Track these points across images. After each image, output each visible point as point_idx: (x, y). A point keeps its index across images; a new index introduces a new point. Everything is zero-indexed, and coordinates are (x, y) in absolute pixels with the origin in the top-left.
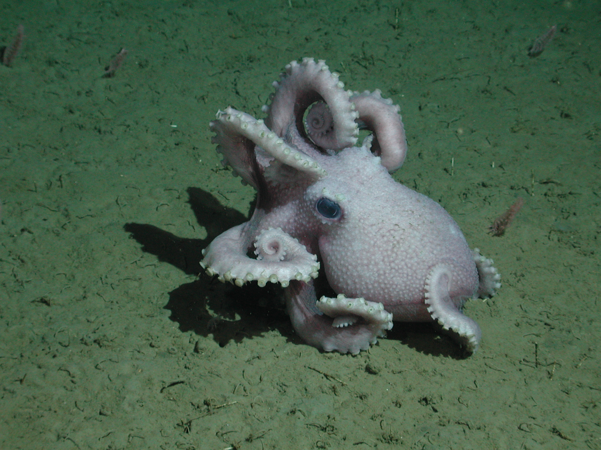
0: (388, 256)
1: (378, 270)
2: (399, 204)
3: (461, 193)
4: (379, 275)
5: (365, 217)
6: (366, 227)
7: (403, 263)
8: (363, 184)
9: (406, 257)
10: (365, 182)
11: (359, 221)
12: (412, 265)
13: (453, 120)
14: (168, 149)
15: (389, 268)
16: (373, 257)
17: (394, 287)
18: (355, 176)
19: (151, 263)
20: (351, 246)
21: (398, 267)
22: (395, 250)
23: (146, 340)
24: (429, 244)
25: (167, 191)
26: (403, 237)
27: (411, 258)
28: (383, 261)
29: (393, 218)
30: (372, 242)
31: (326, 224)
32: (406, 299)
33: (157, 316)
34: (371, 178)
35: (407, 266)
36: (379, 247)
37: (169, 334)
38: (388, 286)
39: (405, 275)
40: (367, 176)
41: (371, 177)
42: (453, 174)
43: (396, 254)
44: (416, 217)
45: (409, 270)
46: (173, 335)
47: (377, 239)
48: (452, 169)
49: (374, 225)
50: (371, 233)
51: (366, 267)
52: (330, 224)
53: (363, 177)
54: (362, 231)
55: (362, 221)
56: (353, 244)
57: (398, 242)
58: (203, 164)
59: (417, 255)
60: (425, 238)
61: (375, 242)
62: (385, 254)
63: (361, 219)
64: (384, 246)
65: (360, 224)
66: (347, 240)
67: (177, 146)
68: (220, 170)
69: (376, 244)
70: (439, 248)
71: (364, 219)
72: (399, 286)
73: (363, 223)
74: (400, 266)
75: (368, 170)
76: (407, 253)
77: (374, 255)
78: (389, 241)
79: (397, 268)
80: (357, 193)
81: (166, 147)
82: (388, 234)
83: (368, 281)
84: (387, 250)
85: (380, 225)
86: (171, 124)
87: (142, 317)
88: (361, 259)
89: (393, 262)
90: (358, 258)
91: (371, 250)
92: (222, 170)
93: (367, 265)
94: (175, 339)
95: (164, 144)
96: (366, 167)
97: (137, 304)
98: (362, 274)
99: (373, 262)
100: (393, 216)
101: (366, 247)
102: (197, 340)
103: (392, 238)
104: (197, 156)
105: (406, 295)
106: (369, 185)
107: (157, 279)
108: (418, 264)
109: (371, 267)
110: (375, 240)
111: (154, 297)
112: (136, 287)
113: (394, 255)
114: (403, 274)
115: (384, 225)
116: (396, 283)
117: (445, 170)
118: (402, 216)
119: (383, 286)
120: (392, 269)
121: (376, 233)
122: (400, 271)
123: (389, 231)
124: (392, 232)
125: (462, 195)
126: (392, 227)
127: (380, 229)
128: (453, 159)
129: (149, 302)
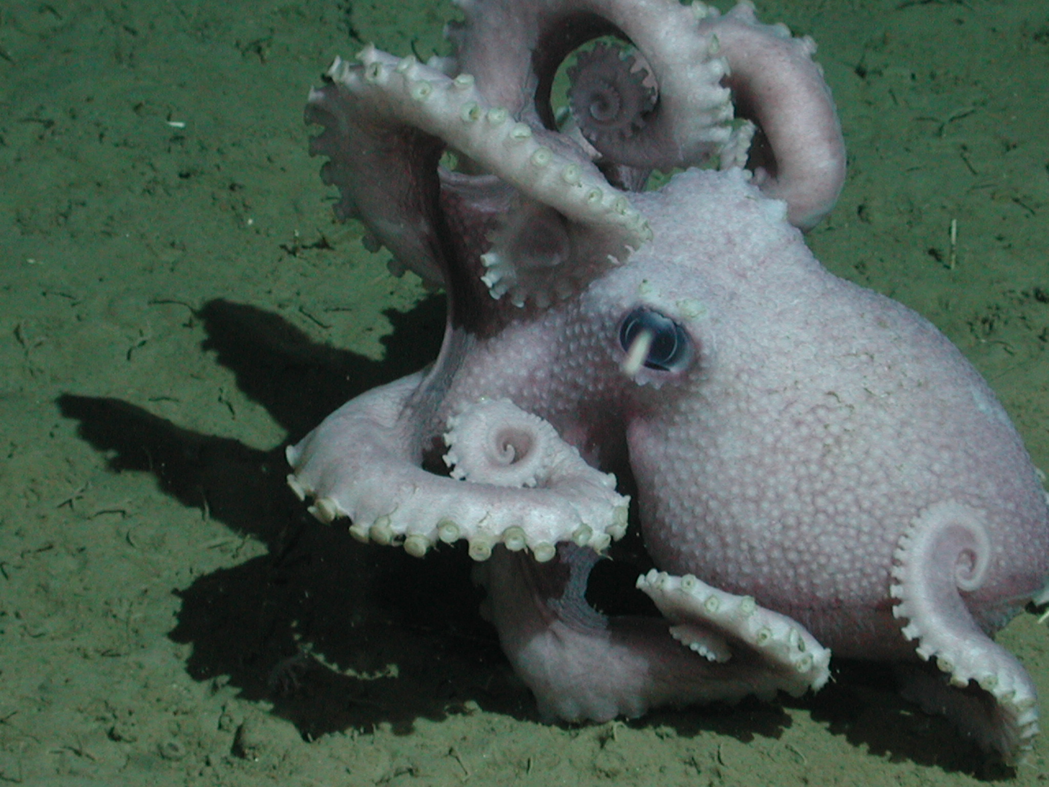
0: (811, 478)
1: (784, 515)
2: (835, 333)
3: (977, 318)
4: (785, 528)
5: (754, 367)
6: (754, 396)
7: (849, 498)
8: (744, 276)
9: (859, 482)
10: (749, 274)
11: (738, 376)
12: (874, 503)
13: (951, 116)
14: (160, 190)
15: (810, 509)
16: (772, 481)
17: (823, 560)
18: (720, 253)
19: (111, 507)
20: (716, 446)
21: (836, 509)
22: (830, 461)
23: (97, 719)
24: (918, 446)
25: (158, 306)
26: (849, 426)
27: (873, 484)
28: (797, 490)
29: (821, 375)
30: (769, 439)
31: (648, 384)
32: (852, 594)
33: (127, 654)
34: (763, 262)
35: (860, 507)
36: (787, 452)
37: (163, 704)
38: (807, 557)
39: (852, 532)
40: (753, 257)
41: (762, 258)
42: (953, 266)
43: (833, 472)
44: (879, 370)
45: (865, 517)
46: (174, 708)
47: (783, 430)
48: (952, 252)
49: (777, 391)
50: (767, 411)
51: (751, 506)
52: (657, 386)
53: (742, 256)
54: (743, 405)
55: (745, 377)
56: (720, 440)
57: (838, 441)
58: (258, 232)
59: (888, 476)
60: (909, 431)
61: (778, 439)
62: (802, 471)
63: (742, 370)
64: (801, 449)
65: (740, 387)
66: (706, 429)
67: (185, 181)
68: (304, 247)
69: (779, 445)
70: (946, 455)
71: (751, 373)
72: (835, 560)
73: (747, 385)
74: (841, 507)
75: (755, 238)
76: (862, 470)
77: (773, 473)
78: (812, 437)
79: (831, 510)
80: (732, 299)
81: (155, 181)
82: (810, 418)
83: (756, 543)
84: (806, 462)
85: (789, 394)
86: (169, 118)
87: (86, 656)
88: (742, 484)
89: (823, 493)
90: (732, 480)
91: (767, 460)
92: (311, 248)
93: (757, 502)
94: (180, 717)
95: (150, 174)
96: (749, 230)
97: (74, 619)
98: (742, 523)
99: (771, 494)
100: (821, 370)
101: (754, 451)
102: (239, 721)
103: (820, 430)
104: (241, 210)
105: (854, 586)
106: (760, 282)
107: (129, 551)
108: (891, 500)
109: (765, 505)
110: (778, 432)
111: (120, 600)
112: (71, 572)
113: (826, 475)
114: (846, 527)
115: (799, 393)
116: (827, 550)
117: (933, 252)
118: (843, 370)
119: (792, 556)
120: (817, 511)
121: (780, 413)
122: (840, 519)
123: (813, 410)
124: (821, 412)
125: (979, 323)
126: (820, 399)
127: (790, 404)
128: (954, 223)
129: (106, 614)
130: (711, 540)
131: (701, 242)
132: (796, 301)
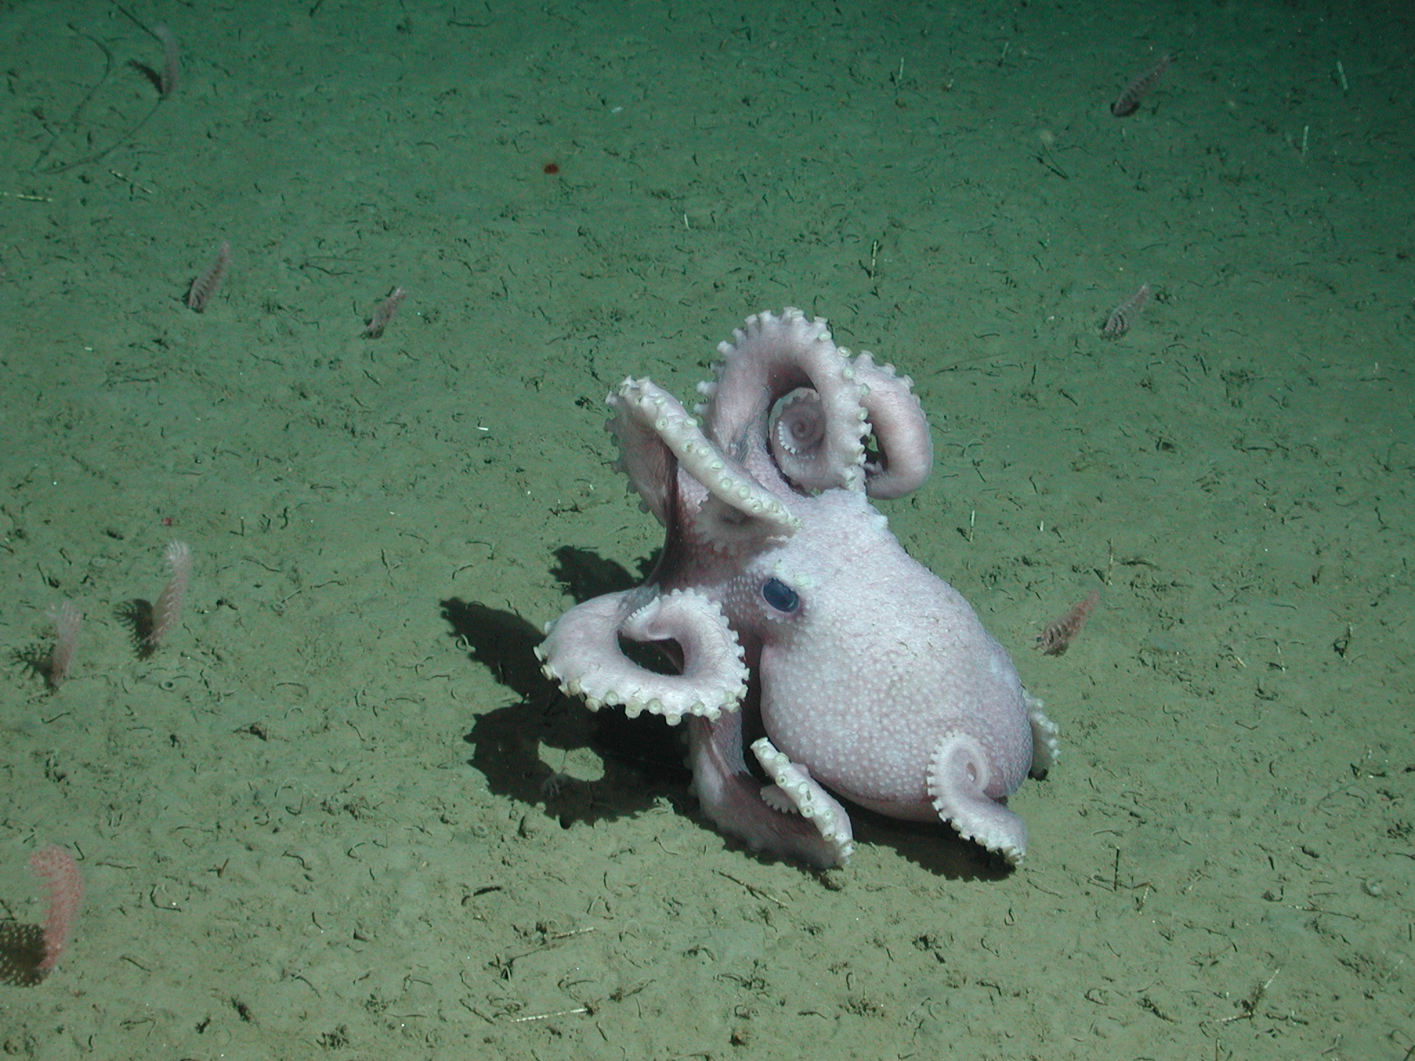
0: (880, 701)
1: (861, 728)
2: (913, 600)
5: (845, 618)
6: (845, 637)
8: (850, 560)
10: (854, 558)
12: (918, 726)
14: (473, 471)
16: (854, 700)
18: (838, 544)
19: (442, 673)
22: (893, 692)
23: (434, 809)
25: (472, 545)
26: (911, 668)
28: (870, 710)
29: (899, 628)
33: (452, 768)
34: (867, 552)
36: (866, 682)
37: (474, 801)
40: (860, 548)
41: (867, 549)
43: (894, 701)
44: (942, 631)
46: (482, 803)
50: (853, 649)
51: (840, 718)
52: (780, 621)
53: (852, 548)
54: (837, 643)
55: (838, 625)
57: (901, 679)
59: (928, 708)
60: (950, 678)
62: (875, 697)
64: (875, 680)
65: (835, 631)
67: (488, 465)
68: (564, 511)
76: (913, 702)
77: (857, 695)
78: (883, 672)
79: (891, 728)
81: (469, 465)
82: (884, 658)
83: (839, 747)
87: (425, 768)
89: (887, 715)
91: (853, 684)
92: (567, 511)
93: (843, 715)
94: (485, 810)
95: (467, 460)
97: (418, 744)
98: (831, 730)
99: (853, 710)
100: (898, 624)
102: (522, 815)
103: (890, 668)
106: (861, 564)
107: (453, 701)
108: (929, 724)
109: (849, 718)
112: (416, 714)
113: (890, 702)
118: (916, 626)
120: (883, 729)
123: (887, 654)
124: (893, 656)
126: (894, 646)
127: (871, 645)
129: (438, 741)
130: (804, 741)
131: (828, 535)
132: (886, 579)
